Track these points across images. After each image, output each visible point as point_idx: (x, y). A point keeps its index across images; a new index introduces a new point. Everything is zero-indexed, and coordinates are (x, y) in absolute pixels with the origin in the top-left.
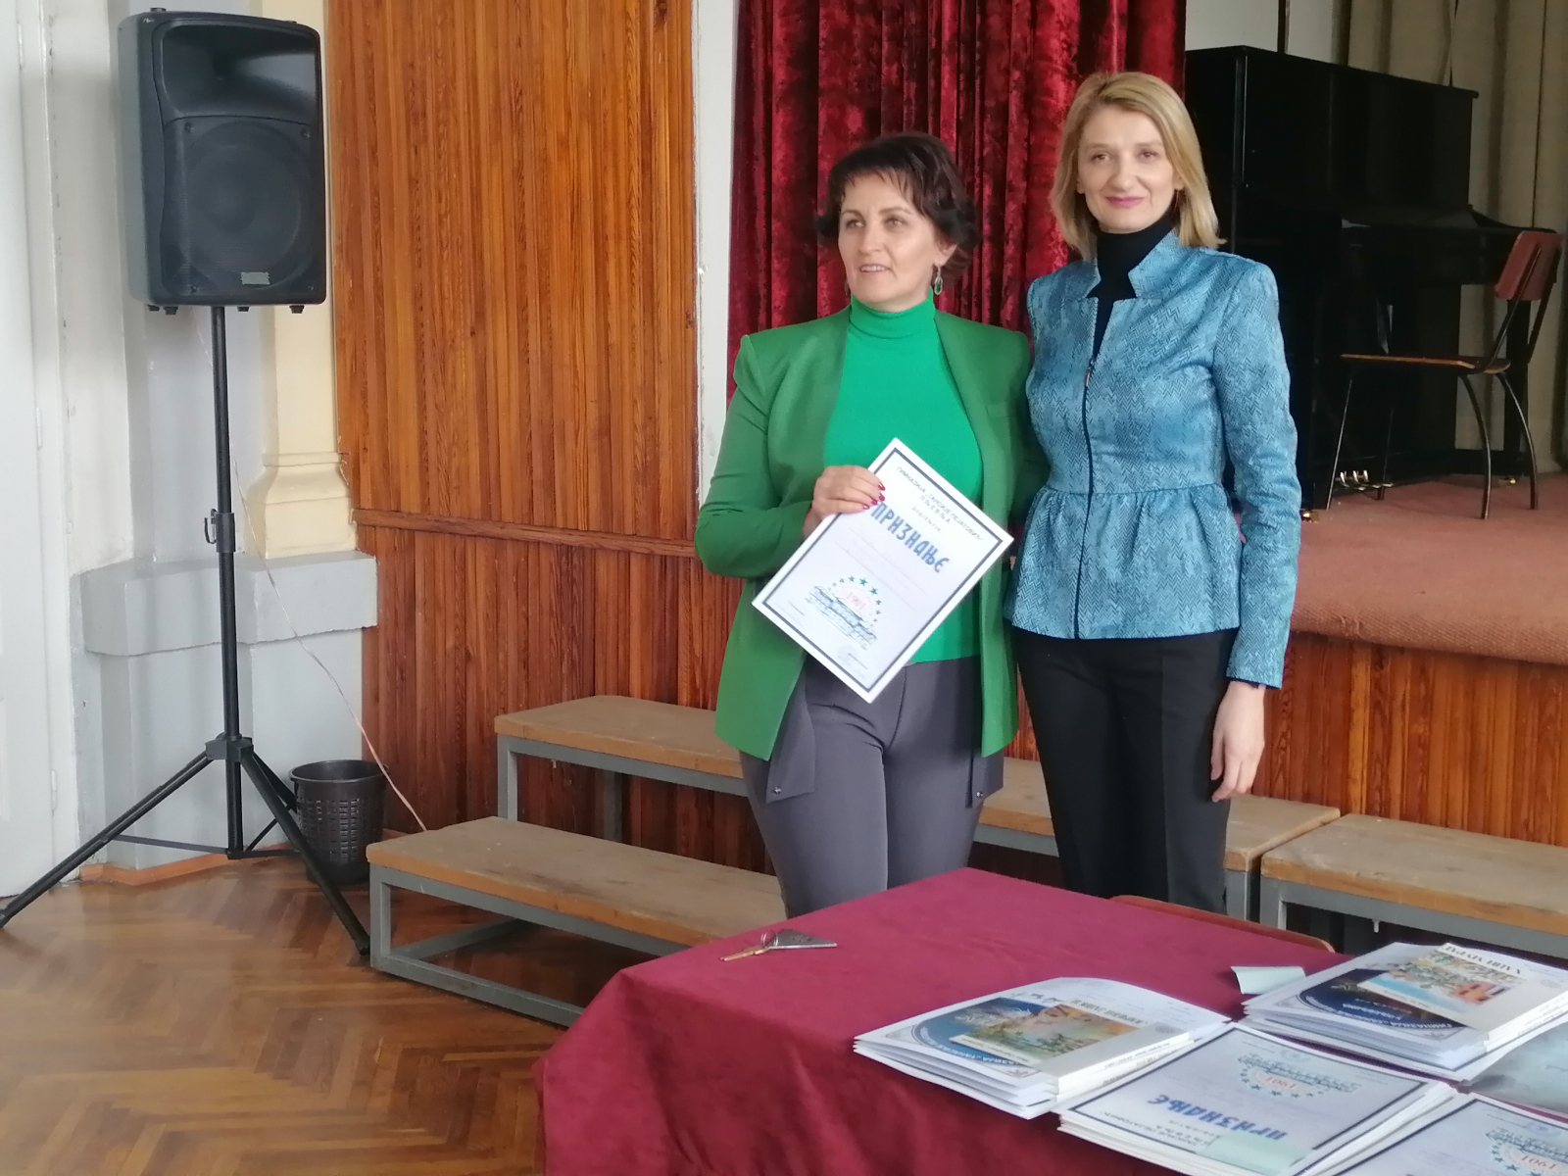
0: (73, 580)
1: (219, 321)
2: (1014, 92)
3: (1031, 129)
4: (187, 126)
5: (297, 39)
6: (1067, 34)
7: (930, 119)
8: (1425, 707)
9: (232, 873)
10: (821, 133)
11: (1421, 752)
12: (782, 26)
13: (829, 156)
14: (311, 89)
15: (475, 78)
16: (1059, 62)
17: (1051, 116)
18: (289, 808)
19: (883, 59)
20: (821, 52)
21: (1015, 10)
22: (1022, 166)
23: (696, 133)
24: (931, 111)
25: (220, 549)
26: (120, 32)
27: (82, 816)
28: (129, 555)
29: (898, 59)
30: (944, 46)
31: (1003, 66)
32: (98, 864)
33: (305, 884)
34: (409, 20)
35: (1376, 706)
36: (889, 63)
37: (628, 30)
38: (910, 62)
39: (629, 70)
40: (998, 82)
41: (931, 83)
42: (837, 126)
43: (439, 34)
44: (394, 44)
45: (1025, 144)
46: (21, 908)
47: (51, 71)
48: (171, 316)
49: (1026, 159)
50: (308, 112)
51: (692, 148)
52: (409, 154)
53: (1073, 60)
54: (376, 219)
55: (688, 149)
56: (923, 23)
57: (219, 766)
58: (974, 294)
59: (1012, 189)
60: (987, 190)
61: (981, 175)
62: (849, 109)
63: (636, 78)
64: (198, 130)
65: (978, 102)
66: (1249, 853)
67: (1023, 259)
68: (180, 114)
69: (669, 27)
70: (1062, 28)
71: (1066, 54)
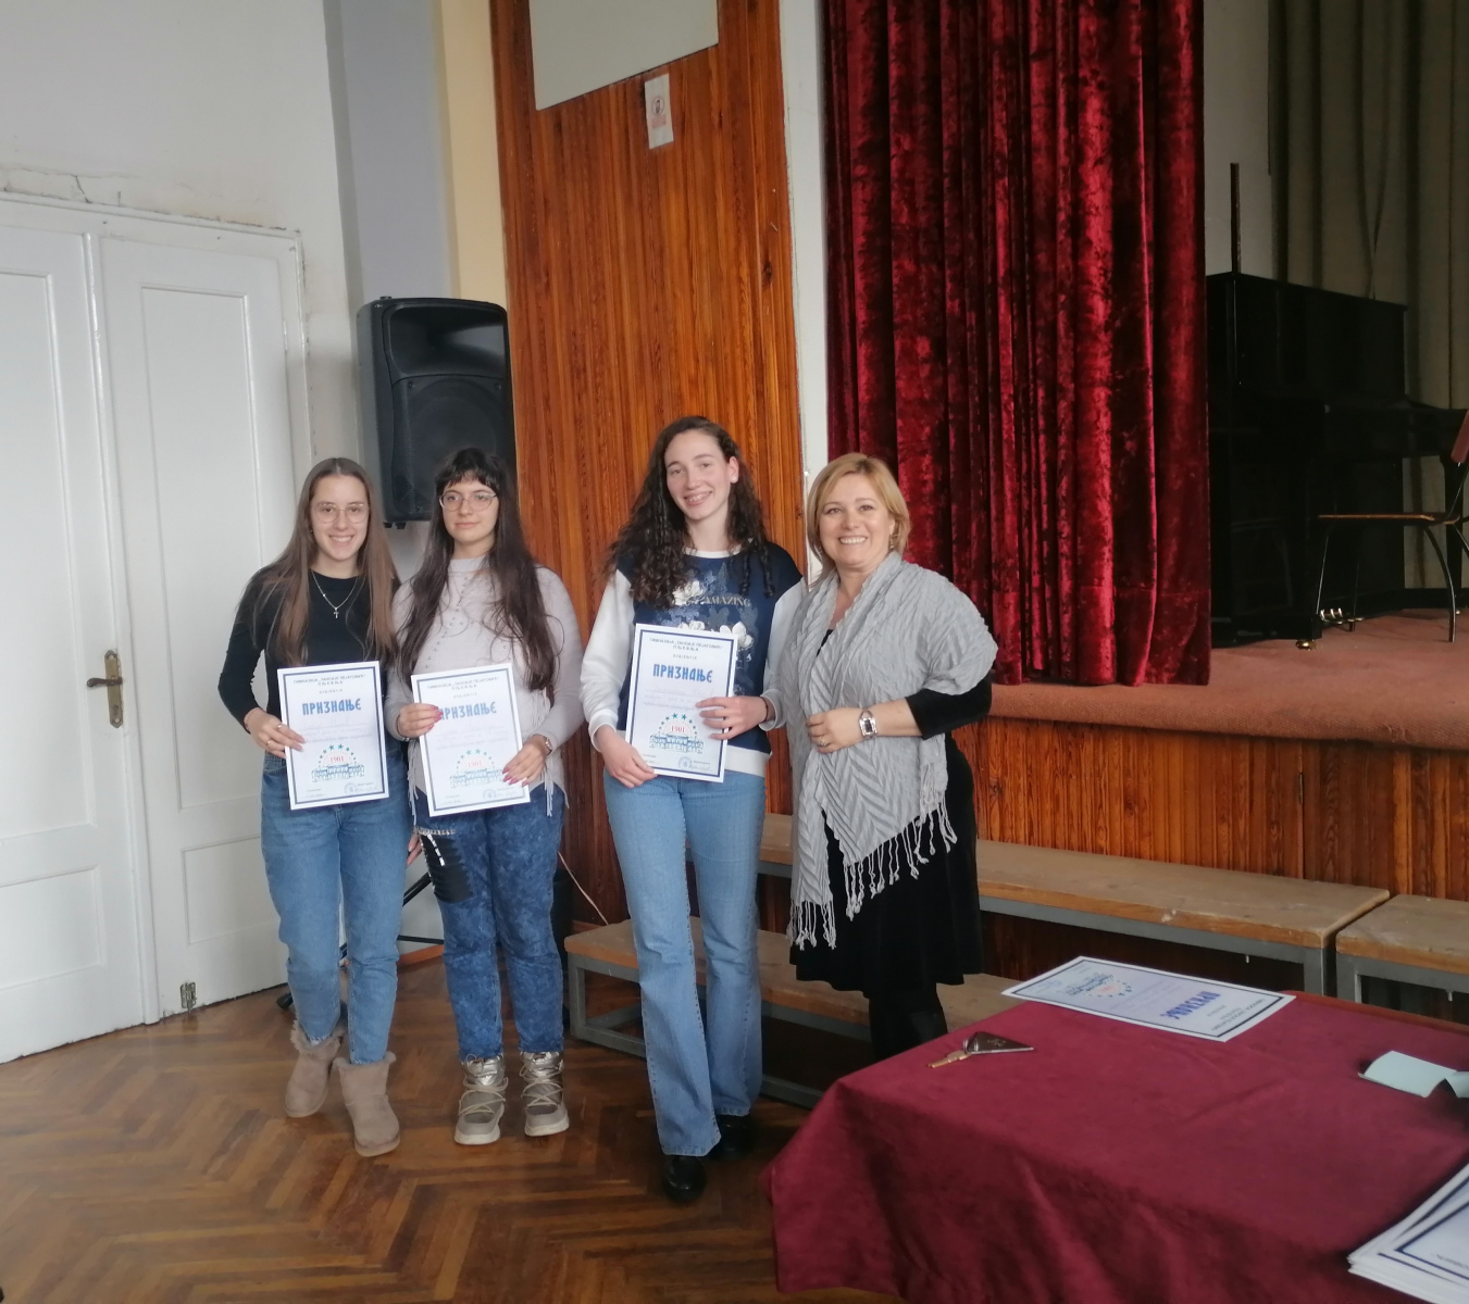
2: (1061, 313)
3: (1077, 341)
4: (410, 383)
5: (487, 314)
6: (1104, 263)
7: (989, 340)
10: (897, 359)
11: (1463, 839)
12: (862, 278)
13: (904, 377)
14: (500, 351)
15: (623, 339)
16: (1098, 285)
17: (1094, 328)
19: (947, 297)
20: (895, 296)
21: (1059, 246)
22: (1070, 371)
23: (799, 367)
24: (990, 334)
26: (357, 318)
29: (960, 296)
30: (1000, 281)
31: (1051, 291)
34: (570, 298)
35: (1417, 801)
36: (952, 299)
37: (741, 291)
38: (970, 297)
39: (744, 322)
40: (1047, 306)
41: (989, 311)
42: (909, 353)
43: (594, 307)
44: (560, 319)
45: (1072, 353)
47: (308, 354)
48: (401, 531)
49: (1073, 362)
50: (496, 371)
51: (796, 378)
52: (574, 403)
53: (1111, 282)
54: (551, 451)
55: (793, 379)
56: (980, 265)
58: (1033, 476)
59: (1063, 390)
60: (1041, 393)
61: (1035, 382)
62: (918, 339)
63: (749, 328)
64: (418, 387)
65: (1029, 323)
66: (1322, 932)
67: (1074, 448)
68: (404, 375)
69: (775, 287)
70: (1099, 258)
71: (1102, 279)
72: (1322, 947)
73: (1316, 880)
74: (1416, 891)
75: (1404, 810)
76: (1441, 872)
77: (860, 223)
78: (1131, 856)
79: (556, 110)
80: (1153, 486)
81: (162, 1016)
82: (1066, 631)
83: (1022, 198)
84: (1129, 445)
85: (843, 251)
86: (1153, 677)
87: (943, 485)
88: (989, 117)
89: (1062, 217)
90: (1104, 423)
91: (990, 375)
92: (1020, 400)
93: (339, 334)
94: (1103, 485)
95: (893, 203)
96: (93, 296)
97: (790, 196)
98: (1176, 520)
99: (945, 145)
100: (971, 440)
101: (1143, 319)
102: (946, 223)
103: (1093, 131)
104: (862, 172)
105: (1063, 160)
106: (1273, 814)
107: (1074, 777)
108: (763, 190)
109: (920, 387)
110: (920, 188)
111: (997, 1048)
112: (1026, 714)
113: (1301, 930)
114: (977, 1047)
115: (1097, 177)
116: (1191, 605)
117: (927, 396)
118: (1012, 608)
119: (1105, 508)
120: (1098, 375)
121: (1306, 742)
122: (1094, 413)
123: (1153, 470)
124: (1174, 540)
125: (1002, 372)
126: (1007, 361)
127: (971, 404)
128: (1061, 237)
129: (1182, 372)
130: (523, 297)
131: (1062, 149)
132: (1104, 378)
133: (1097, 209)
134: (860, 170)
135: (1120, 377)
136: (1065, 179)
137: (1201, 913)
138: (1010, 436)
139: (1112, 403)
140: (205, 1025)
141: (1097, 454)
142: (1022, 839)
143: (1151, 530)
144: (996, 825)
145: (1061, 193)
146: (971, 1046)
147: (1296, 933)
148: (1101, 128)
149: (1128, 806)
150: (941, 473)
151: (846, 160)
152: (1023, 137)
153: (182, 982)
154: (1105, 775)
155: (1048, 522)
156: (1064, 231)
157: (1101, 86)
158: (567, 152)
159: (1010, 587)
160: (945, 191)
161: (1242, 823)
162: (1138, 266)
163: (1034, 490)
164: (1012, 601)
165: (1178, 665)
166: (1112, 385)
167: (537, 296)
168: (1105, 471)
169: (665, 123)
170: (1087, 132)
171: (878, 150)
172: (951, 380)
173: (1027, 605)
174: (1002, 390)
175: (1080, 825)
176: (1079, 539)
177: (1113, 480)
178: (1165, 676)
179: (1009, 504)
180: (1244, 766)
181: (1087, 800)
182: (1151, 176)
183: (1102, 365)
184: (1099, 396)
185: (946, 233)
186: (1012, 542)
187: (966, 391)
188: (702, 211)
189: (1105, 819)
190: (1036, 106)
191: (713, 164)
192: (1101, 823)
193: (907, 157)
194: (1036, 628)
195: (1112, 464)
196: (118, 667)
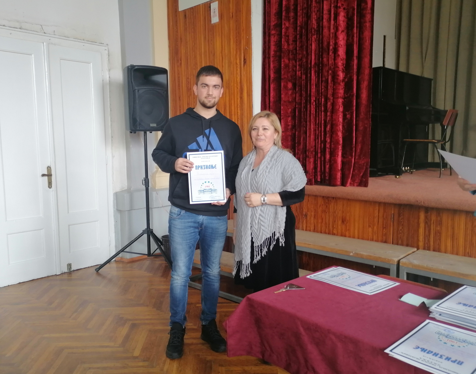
0: (114, 194)
1: (145, 135)
2: (330, 76)
3: (334, 85)
4: (138, 91)
5: (163, 71)
6: (343, 62)
7: (309, 84)
8: (440, 223)
9: (149, 259)
10: (282, 88)
11: (438, 234)
12: (273, 64)
13: (284, 94)
14: (165, 82)
16: (341, 68)
17: (339, 81)
18: (161, 245)
19: (297, 70)
20: (282, 70)
21: (330, 56)
22: (332, 94)
23: (253, 90)
24: (309, 82)
25: (146, 187)
26: (124, 70)
27: (116, 246)
28: (126, 188)
29: (301, 70)
30: (312, 66)
31: (327, 70)
32: (119, 257)
33: (164, 262)
34: (187, 67)
35: (426, 223)
36: (299, 71)
37: (237, 67)
38: (304, 71)
39: (237, 76)
40: (326, 74)
41: (309, 75)
42: (286, 87)
43: (194, 70)
44: (184, 74)
45: (333, 88)
46: (102, 267)
47: (110, 81)
48: (135, 134)
49: (332, 91)
50: (165, 88)
52: (187, 99)
53: (345, 67)
56: (307, 62)
57: (145, 236)
58: (320, 124)
59: (329, 99)
60: (323, 100)
61: (321, 96)
62: (289, 83)
63: (239, 78)
64: (141, 92)
65: (320, 79)
66: (396, 260)
67: (332, 116)
68: (137, 88)
69: (247, 66)
70: (341, 60)
71: (342, 66)
72: (396, 264)
73: (396, 244)
74: (424, 249)
75: (422, 225)
76: (432, 243)
77: (273, 48)
78: (343, 236)
79: (185, 11)
80: (354, 128)
81: (61, 273)
82: (327, 170)
83: (320, 42)
84: (348, 116)
85: (267, 56)
86: (352, 184)
87: (294, 127)
88: (311, 17)
89: (331, 47)
90: (341, 109)
91: (308, 94)
92: (317, 102)
93: (119, 75)
94: (340, 128)
95: (283, 43)
96: (46, 61)
97: (252, 39)
98: (360, 139)
99: (298, 25)
100: (302, 113)
101: (354, 78)
102: (298, 49)
103: (341, 22)
104: (274, 33)
105: (332, 31)
106: (384, 226)
107: (328, 213)
108: (244, 37)
109: (288, 97)
110: (291, 38)
111: (294, 288)
112: (314, 194)
113: (390, 259)
114: (288, 288)
115: (342, 36)
116: (364, 164)
117: (290, 100)
118: (312, 163)
119: (340, 134)
120: (340, 95)
121: (395, 205)
122: (338, 106)
123: (355, 124)
124: (360, 144)
125: (312, 93)
126: (314, 90)
127: (302, 102)
128: (331, 53)
129: (364, 95)
130: (174, 67)
131: (332, 27)
132: (342, 96)
133: (342, 45)
134: (273, 32)
135: (346, 96)
136: (333, 37)
137: (361, 253)
138: (313, 112)
139: (344, 104)
140: (74, 276)
141: (338, 118)
142: (312, 230)
143: (353, 141)
144: (305, 226)
145: (331, 40)
146: (287, 287)
147: (388, 259)
148: (344, 21)
149: (343, 222)
150: (294, 122)
151: (269, 29)
152: (321, 23)
153: (68, 263)
154: (336, 213)
155: (323, 138)
156: (332, 52)
157: (344, 9)
158: (187, 24)
159: (312, 157)
160: (298, 39)
161: (375, 228)
162: (353, 63)
163: (320, 128)
164: (312, 161)
165: (359, 181)
166: (344, 98)
167: (178, 66)
168: (341, 123)
169: (216, 16)
170: (339, 22)
171: (279, 26)
172: (297, 95)
173: (316, 162)
174: (312, 98)
175: (329, 227)
176: (332, 143)
177: (343, 126)
178: (356, 184)
179: (312, 132)
180: (376, 211)
181: (331, 220)
182: (358, 36)
183: (341, 92)
184: (340, 101)
185: (297, 52)
186: (313, 144)
187: (301, 99)
188: (226, 42)
189: (336, 225)
190: (325, 14)
191: (230, 29)
192: (335, 226)
193: (287, 28)
194: (319, 169)
195: (343, 122)
196: (51, 171)
